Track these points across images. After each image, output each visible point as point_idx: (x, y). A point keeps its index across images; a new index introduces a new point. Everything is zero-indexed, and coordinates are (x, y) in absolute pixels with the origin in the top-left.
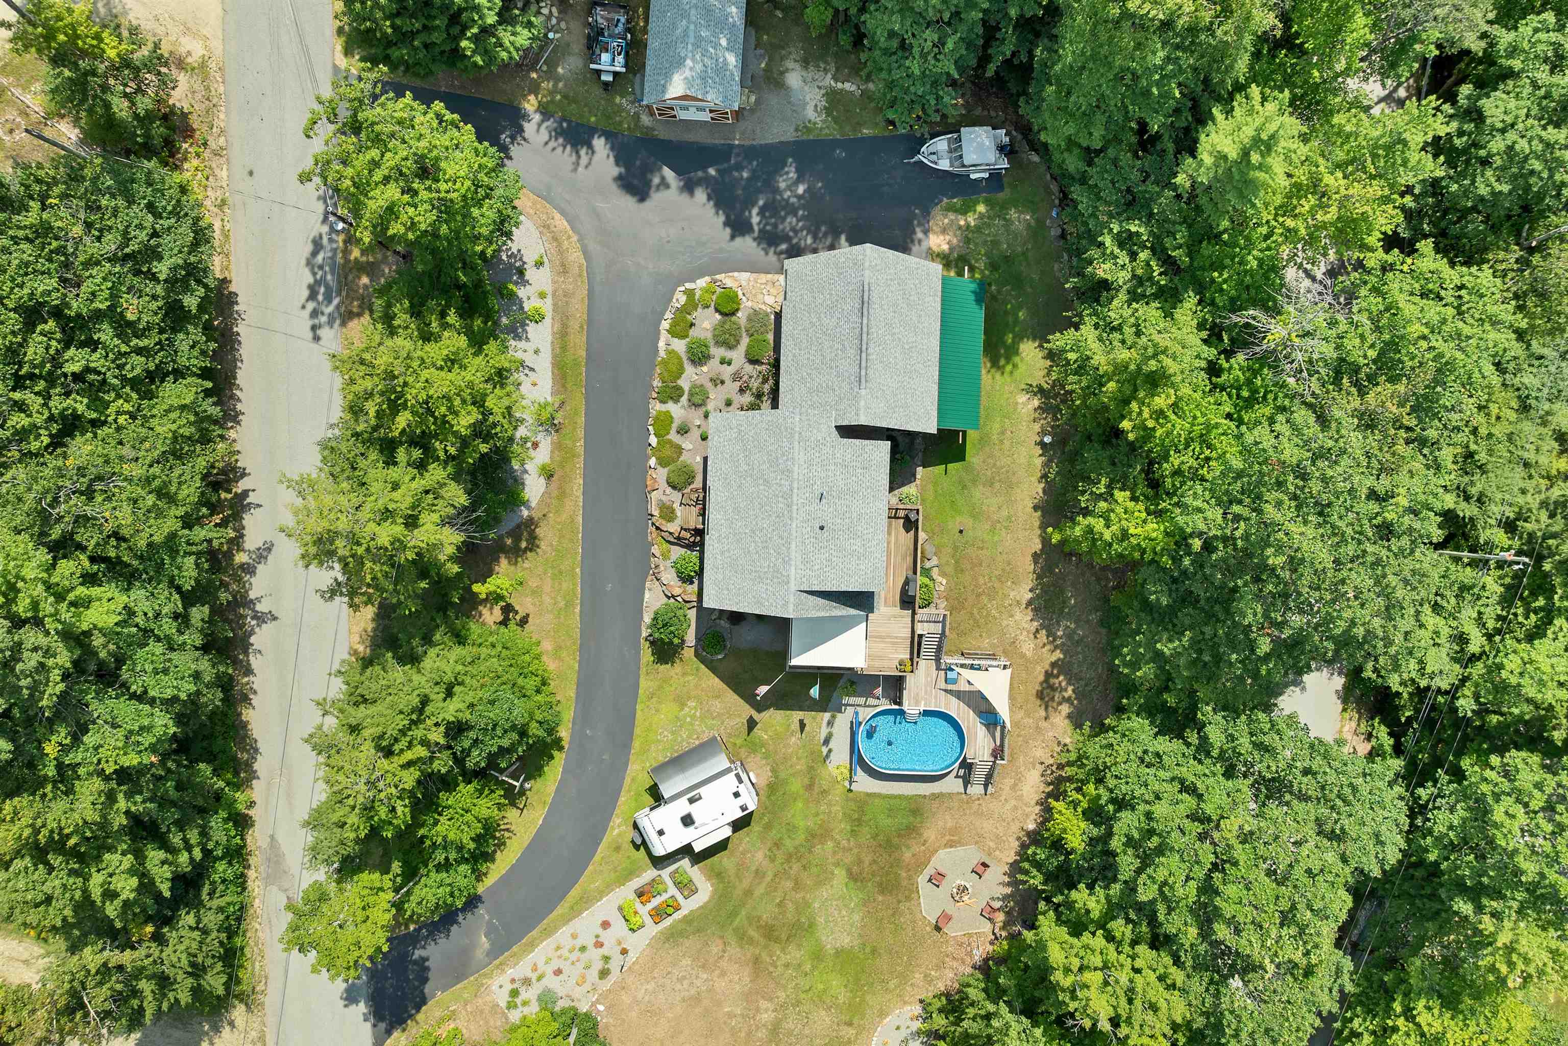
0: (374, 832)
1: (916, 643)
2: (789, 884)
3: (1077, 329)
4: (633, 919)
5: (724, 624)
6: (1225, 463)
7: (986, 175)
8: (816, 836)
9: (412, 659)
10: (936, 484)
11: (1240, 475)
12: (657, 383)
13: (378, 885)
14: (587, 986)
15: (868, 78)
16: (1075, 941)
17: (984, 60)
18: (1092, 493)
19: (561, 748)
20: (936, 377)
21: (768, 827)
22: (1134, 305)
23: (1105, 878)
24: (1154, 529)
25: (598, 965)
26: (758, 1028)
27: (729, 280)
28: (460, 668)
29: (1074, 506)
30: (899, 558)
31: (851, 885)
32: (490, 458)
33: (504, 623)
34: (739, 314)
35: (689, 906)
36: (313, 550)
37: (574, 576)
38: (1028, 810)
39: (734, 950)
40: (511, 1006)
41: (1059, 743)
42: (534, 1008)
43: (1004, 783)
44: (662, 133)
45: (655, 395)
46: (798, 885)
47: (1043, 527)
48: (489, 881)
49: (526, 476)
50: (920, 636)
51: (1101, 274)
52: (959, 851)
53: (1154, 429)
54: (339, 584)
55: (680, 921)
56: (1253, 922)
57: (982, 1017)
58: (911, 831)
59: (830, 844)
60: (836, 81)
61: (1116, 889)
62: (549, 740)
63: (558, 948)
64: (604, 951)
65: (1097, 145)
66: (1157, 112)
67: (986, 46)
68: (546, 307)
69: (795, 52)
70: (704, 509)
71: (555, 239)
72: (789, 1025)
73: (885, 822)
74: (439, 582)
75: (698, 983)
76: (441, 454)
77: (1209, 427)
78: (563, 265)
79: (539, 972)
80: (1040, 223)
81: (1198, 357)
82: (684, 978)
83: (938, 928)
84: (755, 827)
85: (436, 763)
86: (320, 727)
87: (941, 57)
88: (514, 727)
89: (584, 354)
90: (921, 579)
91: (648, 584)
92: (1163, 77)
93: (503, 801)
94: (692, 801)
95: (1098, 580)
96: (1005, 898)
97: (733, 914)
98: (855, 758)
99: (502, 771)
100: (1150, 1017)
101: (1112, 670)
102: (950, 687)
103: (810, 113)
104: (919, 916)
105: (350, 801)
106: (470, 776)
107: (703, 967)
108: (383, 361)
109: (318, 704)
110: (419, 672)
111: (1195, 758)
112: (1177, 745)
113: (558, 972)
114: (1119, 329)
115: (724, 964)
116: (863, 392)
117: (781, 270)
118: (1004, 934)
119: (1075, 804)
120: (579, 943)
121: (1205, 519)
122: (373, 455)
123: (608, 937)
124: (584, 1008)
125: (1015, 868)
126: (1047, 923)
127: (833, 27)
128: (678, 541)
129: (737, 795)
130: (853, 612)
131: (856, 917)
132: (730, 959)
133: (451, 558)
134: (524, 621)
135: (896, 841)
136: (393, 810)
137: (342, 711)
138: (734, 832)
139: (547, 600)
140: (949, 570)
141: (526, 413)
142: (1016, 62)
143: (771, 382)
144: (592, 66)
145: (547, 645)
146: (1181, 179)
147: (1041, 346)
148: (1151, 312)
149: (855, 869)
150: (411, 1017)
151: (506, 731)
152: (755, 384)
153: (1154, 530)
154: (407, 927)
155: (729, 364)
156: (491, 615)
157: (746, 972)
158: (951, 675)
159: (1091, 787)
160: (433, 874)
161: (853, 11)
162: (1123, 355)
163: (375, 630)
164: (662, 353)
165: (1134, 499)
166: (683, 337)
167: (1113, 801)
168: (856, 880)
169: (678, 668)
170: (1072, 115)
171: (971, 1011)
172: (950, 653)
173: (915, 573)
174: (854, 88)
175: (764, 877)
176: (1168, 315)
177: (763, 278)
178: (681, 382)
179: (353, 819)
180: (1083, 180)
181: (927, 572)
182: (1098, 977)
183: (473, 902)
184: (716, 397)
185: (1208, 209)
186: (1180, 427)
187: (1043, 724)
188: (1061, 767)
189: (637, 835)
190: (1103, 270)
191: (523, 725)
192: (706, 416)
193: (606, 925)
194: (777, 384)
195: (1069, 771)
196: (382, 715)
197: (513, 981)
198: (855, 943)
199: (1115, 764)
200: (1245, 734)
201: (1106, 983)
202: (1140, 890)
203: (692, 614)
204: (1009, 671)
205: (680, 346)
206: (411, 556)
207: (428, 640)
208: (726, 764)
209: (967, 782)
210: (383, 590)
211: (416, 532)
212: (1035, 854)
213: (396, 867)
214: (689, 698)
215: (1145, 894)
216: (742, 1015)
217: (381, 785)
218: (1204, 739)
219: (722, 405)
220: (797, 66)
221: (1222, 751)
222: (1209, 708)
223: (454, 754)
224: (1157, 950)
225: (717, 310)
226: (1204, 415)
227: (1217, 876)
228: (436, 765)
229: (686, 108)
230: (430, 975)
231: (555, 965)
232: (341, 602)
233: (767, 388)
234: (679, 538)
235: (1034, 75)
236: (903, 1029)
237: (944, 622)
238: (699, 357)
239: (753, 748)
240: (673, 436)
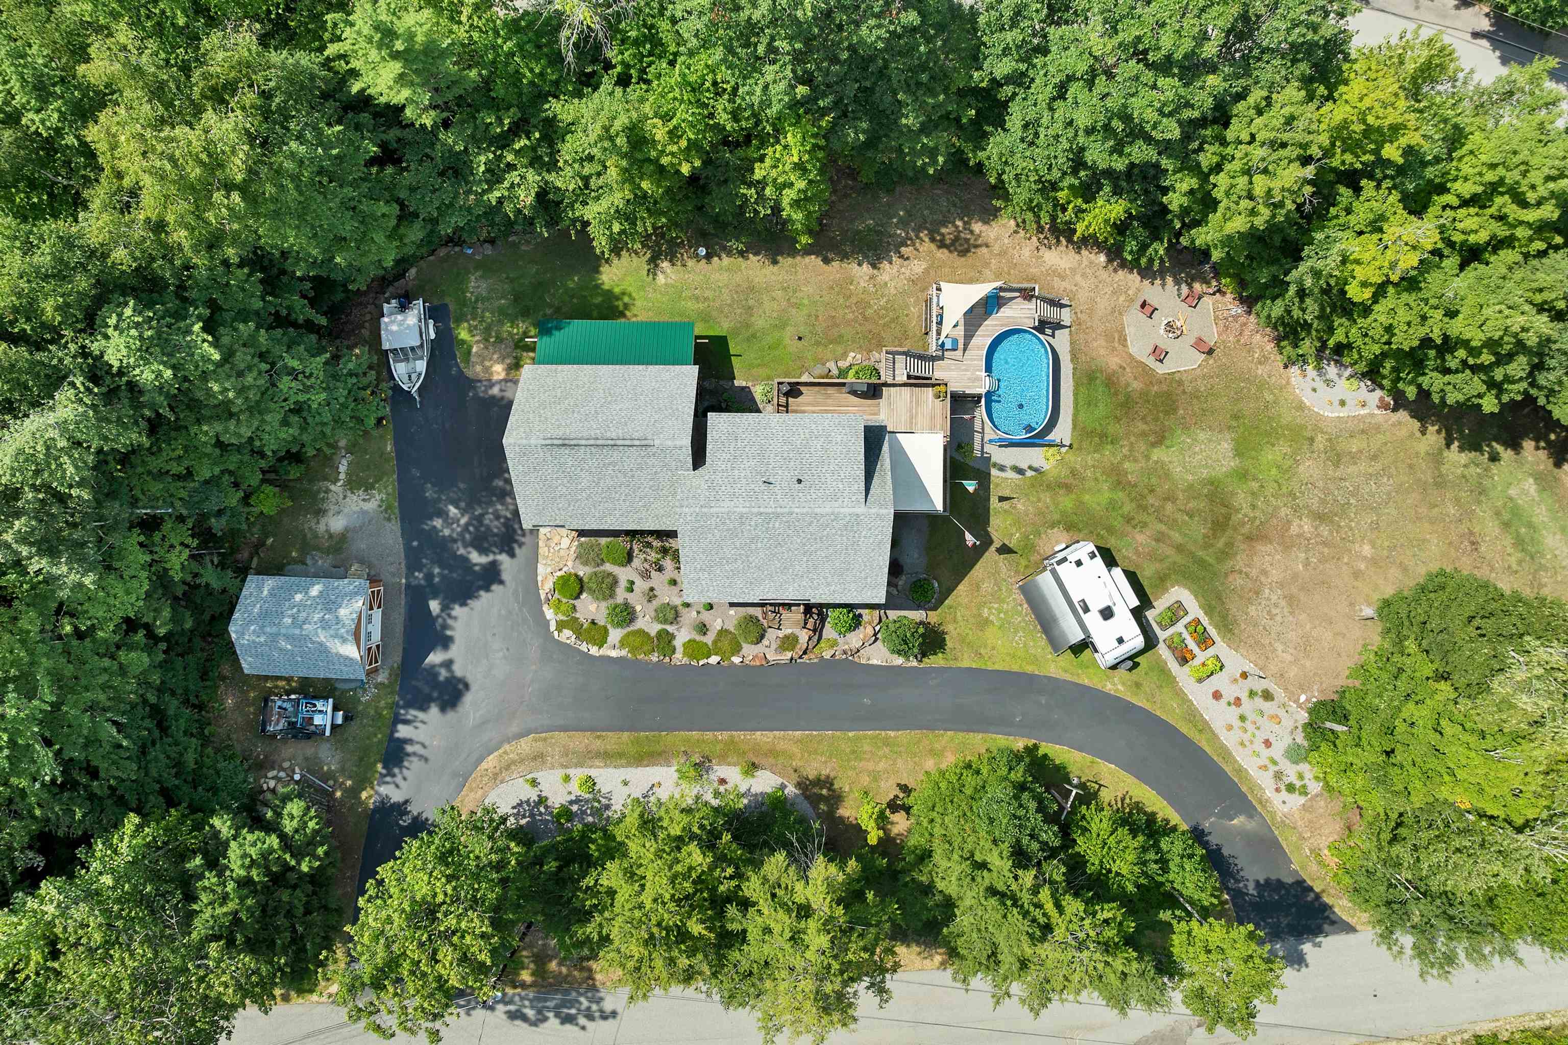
0: (1130, 941)
1: (917, 382)
2: (1169, 507)
3: (586, 224)
4: (1211, 667)
5: (901, 581)
6: (718, 65)
7: (431, 322)
8: (1118, 479)
9: (949, 905)
10: (751, 366)
11: (730, 50)
12: (654, 658)
13: (1185, 936)
14: (1281, 713)
15: (334, 446)
16: (1222, 206)
17: (310, 326)
18: (756, 203)
19: (1036, 747)
20: (641, 367)
21: (1111, 530)
22: (561, 164)
23: (1156, 178)
24: (792, 137)
25: (1259, 702)
26: (1318, 535)
27: (546, 585)
28: (956, 857)
29: (771, 221)
30: (829, 401)
31: (1168, 442)
32: (737, 829)
33: (907, 809)
34: (581, 573)
35: (1194, 610)
36: (836, 1016)
37: (857, 739)
38: (1085, 262)
39: (1240, 561)
40: (1304, 791)
41: (1016, 232)
42: (1304, 767)
43: (1059, 287)
44: (396, 658)
45: (667, 659)
46: (1170, 498)
47: (793, 252)
48: (1175, 818)
49: (753, 791)
50: (909, 377)
51: (530, 200)
52: (1130, 331)
53: (689, 140)
54: (872, 985)
55: (1211, 618)
56: (1199, 17)
57: (1302, 301)
58: (1111, 382)
59: (1127, 465)
60: (337, 480)
61: (1166, 163)
62: (1027, 760)
63: (1242, 744)
64: (1244, 696)
65: (395, 209)
66: (358, 148)
67: (295, 325)
68: (578, 774)
69: (309, 523)
70: (783, 605)
71: (508, 768)
72: (1315, 504)
73: (1101, 410)
74: (867, 879)
75: (1274, 598)
76: (734, 883)
77: (685, 83)
78: (535, 758)
79: (1267, 762)
80: (479, 266)
81: (611, 94)
82: (1269, 612)
83: (1210, 352)
84: (1112, 543)
85: (1055, 877)
86: (1023, 1001)
87: (308, 371)
88: (1016, 797)
89: (626, 734)
90: (850, 378)
91: (863, 662)
92: (320, 144)
93: (1093, 807)
94: (1086, 610)
95: (846, 196)
96: (1177, 283)
97: (1202, 563)
98: (1037, 441)
99: (1061, 808)
100: (1300, 124)
101: (940, 177)
102: (961, 346)
103: (371, 506)
104: (1198, 372)
105: (1100, 966)
106: (1068, 841)
107: (1257, 593)
108: (636, 950)
109: (998, 1002)
110: (961, 898)
111: (1029, 87)
112: (1014, 108)
113: (1268, 743)
114: (586, 179)
115: (1254, 573)
116: (657, 442)
117: (535, 531)
118: (1214, 283)
119: (1079, 211)
120: (1237, 723)
121: (775, 82)
122: (735, 955)
123: (1229, 693)
124: (1303, 717)
125: (1146, 273)
126: (1203, 236)
127: (283, 486)
128: (818, 631)
129: (1079, 563)
130: (886, 447)
131: (1202, 436)
132: (1248, 566)
133: (842, 869)
134: (905, 789)
135: (1121, 398)
136: (1106, 921)
137: (1005, 978)
138: (1117, 565)
139: (882, 765)
140: (840, 350)
141: (689, 793)
142: (312, 294)
143: (650, 539)
144: (328, 733)
145: (930, 764)
146: (427, 120)
147: (607, 261)
148: (568, 149)
149: (1152, 439)
150: (1318, 897)
151: (1021, 806)
152: (653, 556)
153: (794, 136)
154: (1226, 902)
155: (632, 583)
156: (900, 823)
157: (1260, 547)
158: (948, 345)
159: (1060, 194)
160: (1171, 876)
161: (263, 464)
162: (613, 173)
163: (918, 944)
164: (624, 653)
165: (762, 159)
166: (606, 631)
167: (1075, 172)
168: (1164, 437)
169: (949, 628)
170: (364, 234)
171: (1296, 313)
172: (926, 346)
173: (844, 384)
174: (344, 462)
175: (1162, 533)
176: (570, 128)
177: (543, 550)
178: (653, 633)
179: (1118, 964)
180: (434, 222)
181: (843, 373)
182: (1258, 179)
183: (1198, 835)
184: (667, 596)
185: (457, 91)
186: (684, 114)
187: (996, 249)
188: (1040, 229)
189: (1123, 665)
190: (526, 198)
191: (1014, 787)
192: (687, 605)
193: (1217, 695)
194: (651, 533)
195: (1045, 219)
196: (1009, 937)
197: (1278, 790)
198: (1228, 437)
199: (1037, 171)
200: (1002, 36)
201: (1265, 171)
202: (1168, 136)
203: (893, 614)
204: (943, 285)
205: (615, 635)
206: (840, 911)
207: (928, 889)
208: (1047, 575)
209: (1058, 326)
210: (877, 939)
211: (814, 906)
212: (1131, 252)
213: (1165, 915)
214: (980, 615)
215: (1172, 131)
216: (1307, 550)
217: (1082, 935)
218: (1009, 79)
219: (675, 590)
220: (323, 521)
221: (1021, 60)
222: (976, 75)
223: (1046, 859)
224: (1230, 118)
225: (578, 597)
226: (672, 89)
227: (1151, 57)
228: (1058, 878)
229: (369, 634)
230: (1273, 877)
231: (1259, 747)
232: (891, 982)
233: (656, 544)
234: (814, 631)
235: (324, 274)
236: (1315, 385)
237: (894, 353)
238: (626, 615)
239: (1029, 547)
240: (709, 639)
